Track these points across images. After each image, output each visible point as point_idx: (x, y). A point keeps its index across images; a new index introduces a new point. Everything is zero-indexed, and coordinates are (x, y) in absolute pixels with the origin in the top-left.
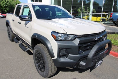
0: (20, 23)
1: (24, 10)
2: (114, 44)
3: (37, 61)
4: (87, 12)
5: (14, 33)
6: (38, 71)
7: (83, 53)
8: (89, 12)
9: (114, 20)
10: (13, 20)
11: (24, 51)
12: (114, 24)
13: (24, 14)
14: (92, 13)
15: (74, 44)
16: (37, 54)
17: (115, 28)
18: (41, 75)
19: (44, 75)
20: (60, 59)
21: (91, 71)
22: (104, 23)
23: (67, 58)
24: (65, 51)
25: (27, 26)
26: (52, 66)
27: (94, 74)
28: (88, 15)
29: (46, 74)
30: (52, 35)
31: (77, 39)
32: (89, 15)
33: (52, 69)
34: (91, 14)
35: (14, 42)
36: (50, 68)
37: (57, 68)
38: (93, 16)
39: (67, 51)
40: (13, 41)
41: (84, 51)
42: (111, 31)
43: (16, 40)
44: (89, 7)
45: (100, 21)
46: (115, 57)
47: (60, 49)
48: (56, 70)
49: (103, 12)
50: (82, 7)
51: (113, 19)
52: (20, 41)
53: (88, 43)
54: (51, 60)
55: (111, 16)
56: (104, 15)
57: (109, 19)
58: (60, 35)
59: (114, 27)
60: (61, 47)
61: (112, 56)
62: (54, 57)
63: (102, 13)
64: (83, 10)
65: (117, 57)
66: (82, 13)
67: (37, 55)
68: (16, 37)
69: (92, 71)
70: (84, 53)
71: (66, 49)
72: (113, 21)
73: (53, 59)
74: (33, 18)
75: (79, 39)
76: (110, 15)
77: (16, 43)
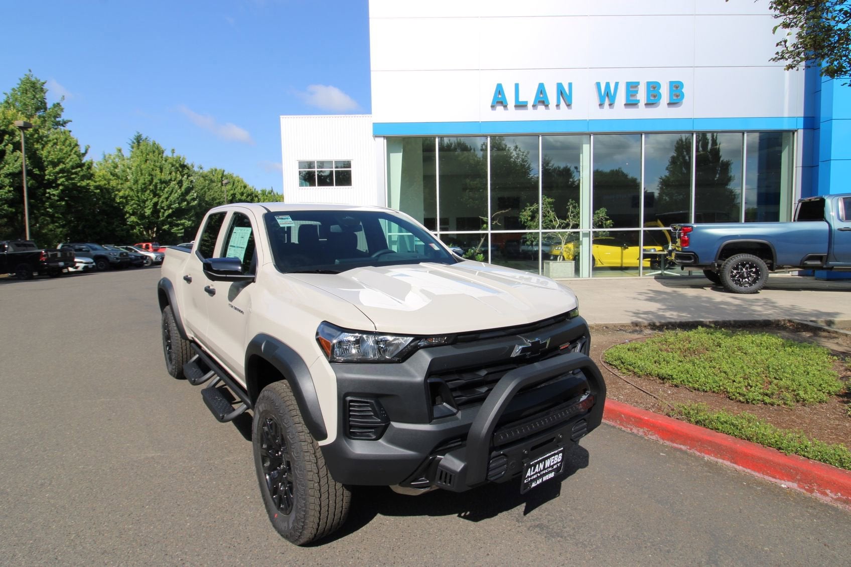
0: (211, 292)
1: (233, 236)
2: (675, 382)
3: (267, 464)
4: (567, 226)
5: (190, 335)
6: (269, 511)
7: (454, 414)
8: (576, 226)
9: (702, 262)
10: (188, 280)
11: (222, 420)
12: (708, 281)
13: (231, 253)
14: (592, 230)
15: (408, 373)
16: (266, 428)
17: (709, 300)
18: (279, 532)
19: (291, 526)
20: (350, 444)
21: (526, 512)
22: (658, 278)
23: (380, 441)
24: (372, 405)
25: (234, 303)
26: (324, 481)
27: (540, 526)
28: (575, 238)
29: (297, 520)
30: (318, 340)
31: (421, 352)
32: (578, 239)
33: (325, 496)
34: (587, 235)
35: (186, 382)
36: (311, 492)
37: (347, 493)
38: (596, 242)
39: (380, 405)
40: (180, 375)
41: (459, 406)
42: (686, 317)
43: (195, 370)
44: (577, 200)
45: (637, 268)
46: (667, 443)
47: (349, 398)
48: (346, 505)
49: (649, 220)
50: (538, 203)
51: (696, 257)
52: (212, 373)
53: (480, 368)
54: (319, 453)
55: (684, 242)
56: (653, 238)
57: (677, 256)
58: (351, 338)
59: (708, 293)
60: (350, 390)
61: (654, 437)
62: (324, 436)
63: (642, 229)
64: (544, 216)
65: (675, 445)
66: (541, 231)
67: (267, 433)
68: (197, 356)
69: (535, 512)
70: (459, 415)
71: (377, 397)
72: (696, 265)
73: (322, 447)
74: (259, 269)
75: (430, 353)
76: (679, 237)
77: (194, 383)
